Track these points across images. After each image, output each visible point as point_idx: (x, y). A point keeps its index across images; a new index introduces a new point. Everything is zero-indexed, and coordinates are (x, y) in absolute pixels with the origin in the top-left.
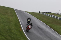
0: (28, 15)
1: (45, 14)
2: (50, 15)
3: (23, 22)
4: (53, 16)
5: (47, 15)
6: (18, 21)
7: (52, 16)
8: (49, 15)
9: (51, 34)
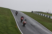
0: (23, 14)
1: (37, 13)
2: (42, 14)
3: (18, 21)
4: (44, 15)
5: (39, 14)
6: (14, 20)
7: (42, 15)
8: (40, 14)
9: (42, 30)
